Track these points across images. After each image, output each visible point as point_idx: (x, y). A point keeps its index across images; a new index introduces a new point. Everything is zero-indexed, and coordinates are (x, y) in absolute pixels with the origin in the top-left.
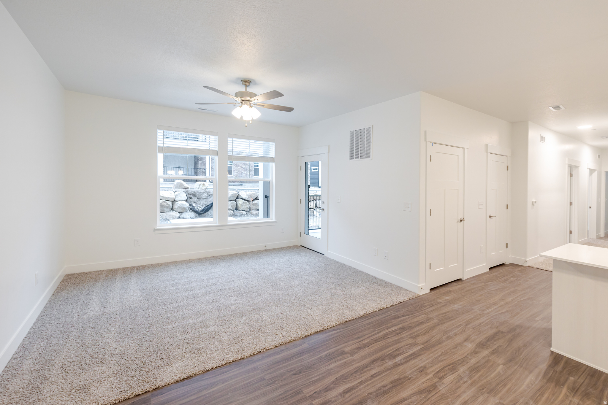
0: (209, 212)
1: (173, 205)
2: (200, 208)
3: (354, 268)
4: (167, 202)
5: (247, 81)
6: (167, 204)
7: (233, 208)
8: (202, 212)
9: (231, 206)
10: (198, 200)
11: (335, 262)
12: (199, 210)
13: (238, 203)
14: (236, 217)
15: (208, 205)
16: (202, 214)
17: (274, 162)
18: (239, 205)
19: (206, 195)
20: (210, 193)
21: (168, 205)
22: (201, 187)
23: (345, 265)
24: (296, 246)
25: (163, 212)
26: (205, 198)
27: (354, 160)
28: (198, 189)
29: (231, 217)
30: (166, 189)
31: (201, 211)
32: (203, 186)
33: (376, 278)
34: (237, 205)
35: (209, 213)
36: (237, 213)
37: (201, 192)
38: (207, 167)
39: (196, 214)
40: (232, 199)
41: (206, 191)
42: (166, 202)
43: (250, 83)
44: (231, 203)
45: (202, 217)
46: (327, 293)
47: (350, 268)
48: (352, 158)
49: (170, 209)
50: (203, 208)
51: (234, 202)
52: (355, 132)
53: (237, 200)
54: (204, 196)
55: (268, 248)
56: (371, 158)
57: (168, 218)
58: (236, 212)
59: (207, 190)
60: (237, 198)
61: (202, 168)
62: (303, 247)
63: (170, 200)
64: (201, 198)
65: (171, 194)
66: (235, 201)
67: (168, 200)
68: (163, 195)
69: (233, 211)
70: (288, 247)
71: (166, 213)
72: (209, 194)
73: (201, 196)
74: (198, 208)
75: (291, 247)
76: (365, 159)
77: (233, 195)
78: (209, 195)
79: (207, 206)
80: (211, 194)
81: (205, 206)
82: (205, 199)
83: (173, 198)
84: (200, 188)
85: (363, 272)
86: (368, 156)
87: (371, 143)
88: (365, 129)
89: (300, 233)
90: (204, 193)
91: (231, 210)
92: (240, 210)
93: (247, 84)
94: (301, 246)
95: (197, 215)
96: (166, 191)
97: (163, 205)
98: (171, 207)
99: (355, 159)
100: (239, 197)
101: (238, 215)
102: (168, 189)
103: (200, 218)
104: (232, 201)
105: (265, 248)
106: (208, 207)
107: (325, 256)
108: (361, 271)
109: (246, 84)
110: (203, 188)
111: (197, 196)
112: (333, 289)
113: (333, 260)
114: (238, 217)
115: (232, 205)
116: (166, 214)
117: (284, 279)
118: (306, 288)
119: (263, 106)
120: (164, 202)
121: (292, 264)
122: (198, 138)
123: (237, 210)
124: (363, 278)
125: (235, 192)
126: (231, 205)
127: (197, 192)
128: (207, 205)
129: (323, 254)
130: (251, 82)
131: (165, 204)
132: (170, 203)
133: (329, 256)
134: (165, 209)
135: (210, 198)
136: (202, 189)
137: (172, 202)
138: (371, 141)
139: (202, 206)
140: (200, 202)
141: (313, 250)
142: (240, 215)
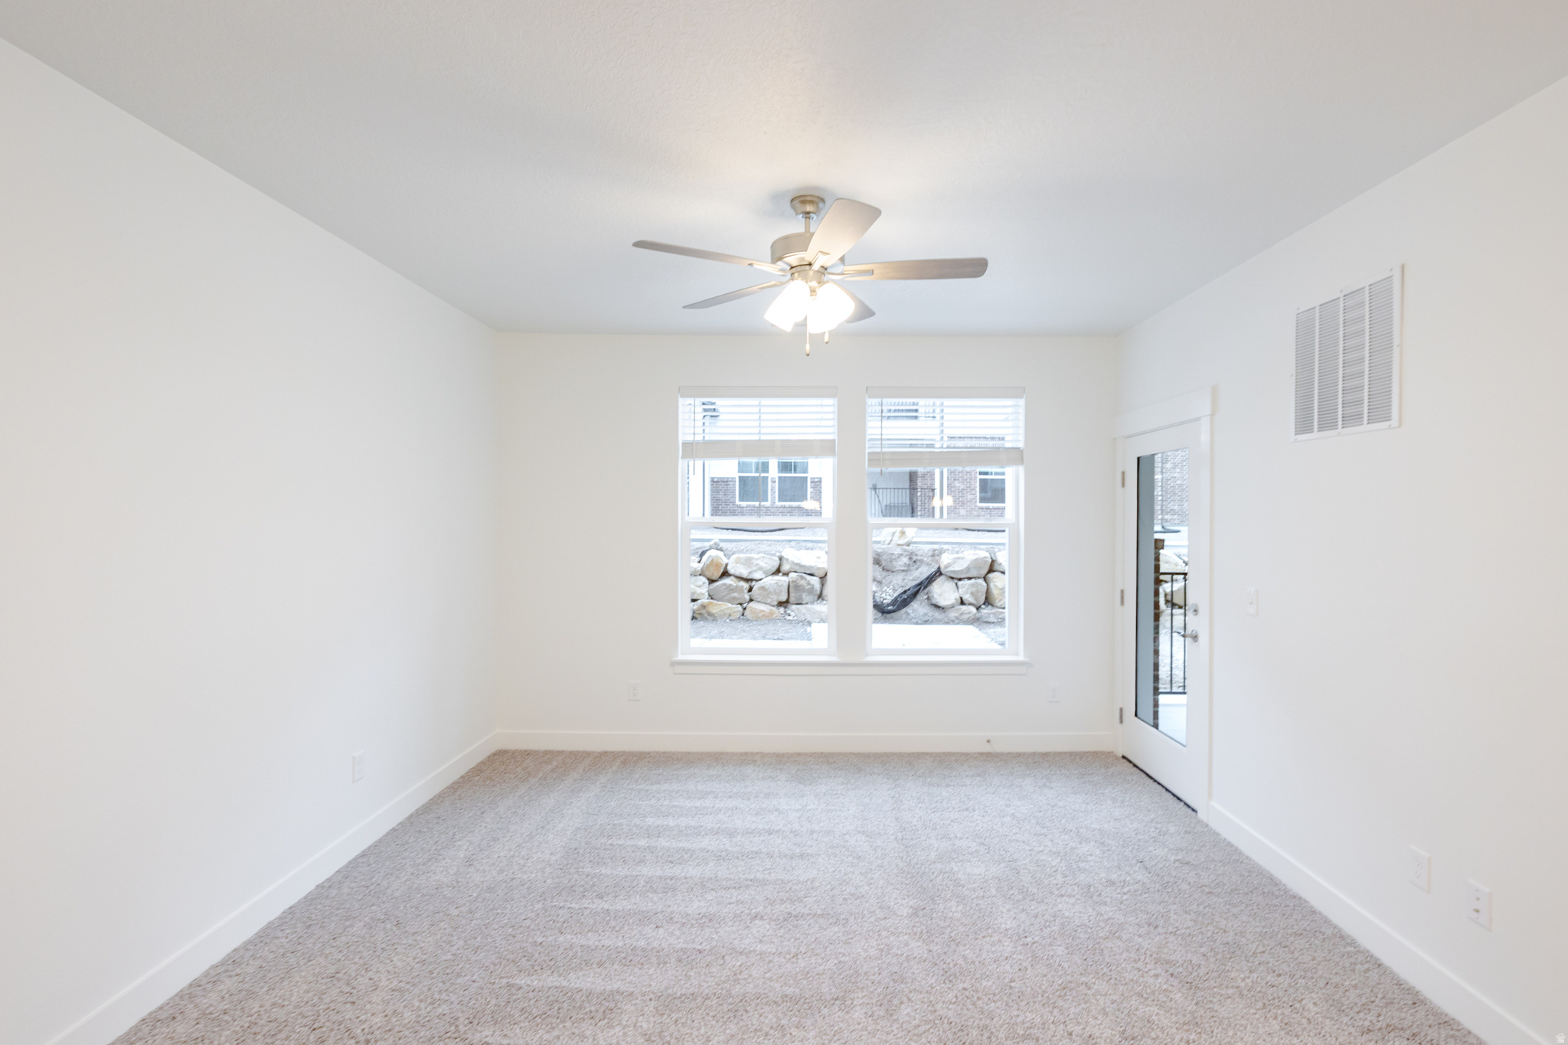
0: (909, 609)
1: (823, 585)
2: (888, 597)
3: (1314, 912)
4: (809, 578)
5: (809, 198)
6: (809, 584)
7: (976, 599)
8: (891, 608)
9: (972, 594)
10: (884, 573)
11: (1233, 856)
12: (885, 601)
13: (992, 585)
14: (984, 625)
15: (909, 589)
16: (890, 612)
17: (1023, 463)
18: (995, 592)
19: (905, 560)
20: (916, 555)
21: (809, 587)
22: (896, 538)
23: (1273, 881)
24: (1102, 753)
25: (798, 602)
26: (902, 568)
27: (1316, 434)
28: (890, 546)
29: (972, 624)
30: (810, 545)
31: (888, 605)
32: (901, 537)
33: (1417, 1001)
34: (988, 592)
35: (910, 612)
36: (989, 614)
37: (893, 554)
38: (937, 486)
39: (875, 611)
40: (973, 573)
41: (905, 551)
42: (806, 580)
43: (821, 205)
44: (972, 585)
45: (892, 621)
46: (1106, 1014)
47: (1294, 904)
48: (1304, 426)
49: (816, 598)
50: (895, 595)
51: (981, 581)
52: (1317, 315)
53: (991, 575)
54: (900, 563)
55: (999, 747)
56: (1394, 422)
57: (809, 617)
58: (986, 611)
59: (910, 548)
60: (991, 570)
61: (925, 487)
62: (1130, 762)
63: (816, 574)
64: (894, 570)
65: (818, 558)
66: (985, 579)
67: (811, 572)
68: (799, 562)
69: (978, 608)
70: (1071, 754)
71: (805, 606)
72: (914, 558)
73: (894, 563)
74: (883, 595)
75: (1081, 758)
76: (1365, 427)
77: (976, 563)
78: (915, 562)
79: (905, 592)
80: (920, 558)
81: (900, 591)
82: (903, 571)
83: (823, 568)
84: (893, 542)
85: (1353, 943)
86: (1380, 411)
87: (1396, 351)
88: (1367, 292)
89: (1121, 710)
90: (902, 555)
91: (970, 604)
92: (999, 605)
93: (809, 208)
94: (1124, 757)
95: (880, 614)
96: (809, 551)
97: (799, 586)
98: (816, 591)
99: (1321, 428)
100: (996, 567)
101: (992, 619)
102: (815, 545)
103: (885, 622)
104: (973, 581)
105: (987, 749)
106: (908, 593)
107: (1200, 822)
108: (1342, 937)
109: (804, 210)
110: (901, 542)
111: (884, 563)
112: (1149, 1002)
113: (1230, 845)
114: (992, 625)
115: (974, 589)
116: (805, 608)
117: (974, 890)
118: (1034, 957)
119: (872, 272)
120: (802, 578)
121: (1044, 831)
122: (916, 411)
123: (990, 607)
124: (1336, 979)
125: (984, 554)
126: (969, 591)
127: (884, 553)
128: (907, 588)
129: (1193, 810)
130: (823, 200)
131: (803, 582)
132: (815, 581)
133: (1215, 825)
134: (804, 596)
135: (917, 569)
136: (899, 545)
137: (821, 578)
138: (1396, 341)
139: (894, 590)
140: (889, 581)
141: (1159, 783)
142: (995, 620)
